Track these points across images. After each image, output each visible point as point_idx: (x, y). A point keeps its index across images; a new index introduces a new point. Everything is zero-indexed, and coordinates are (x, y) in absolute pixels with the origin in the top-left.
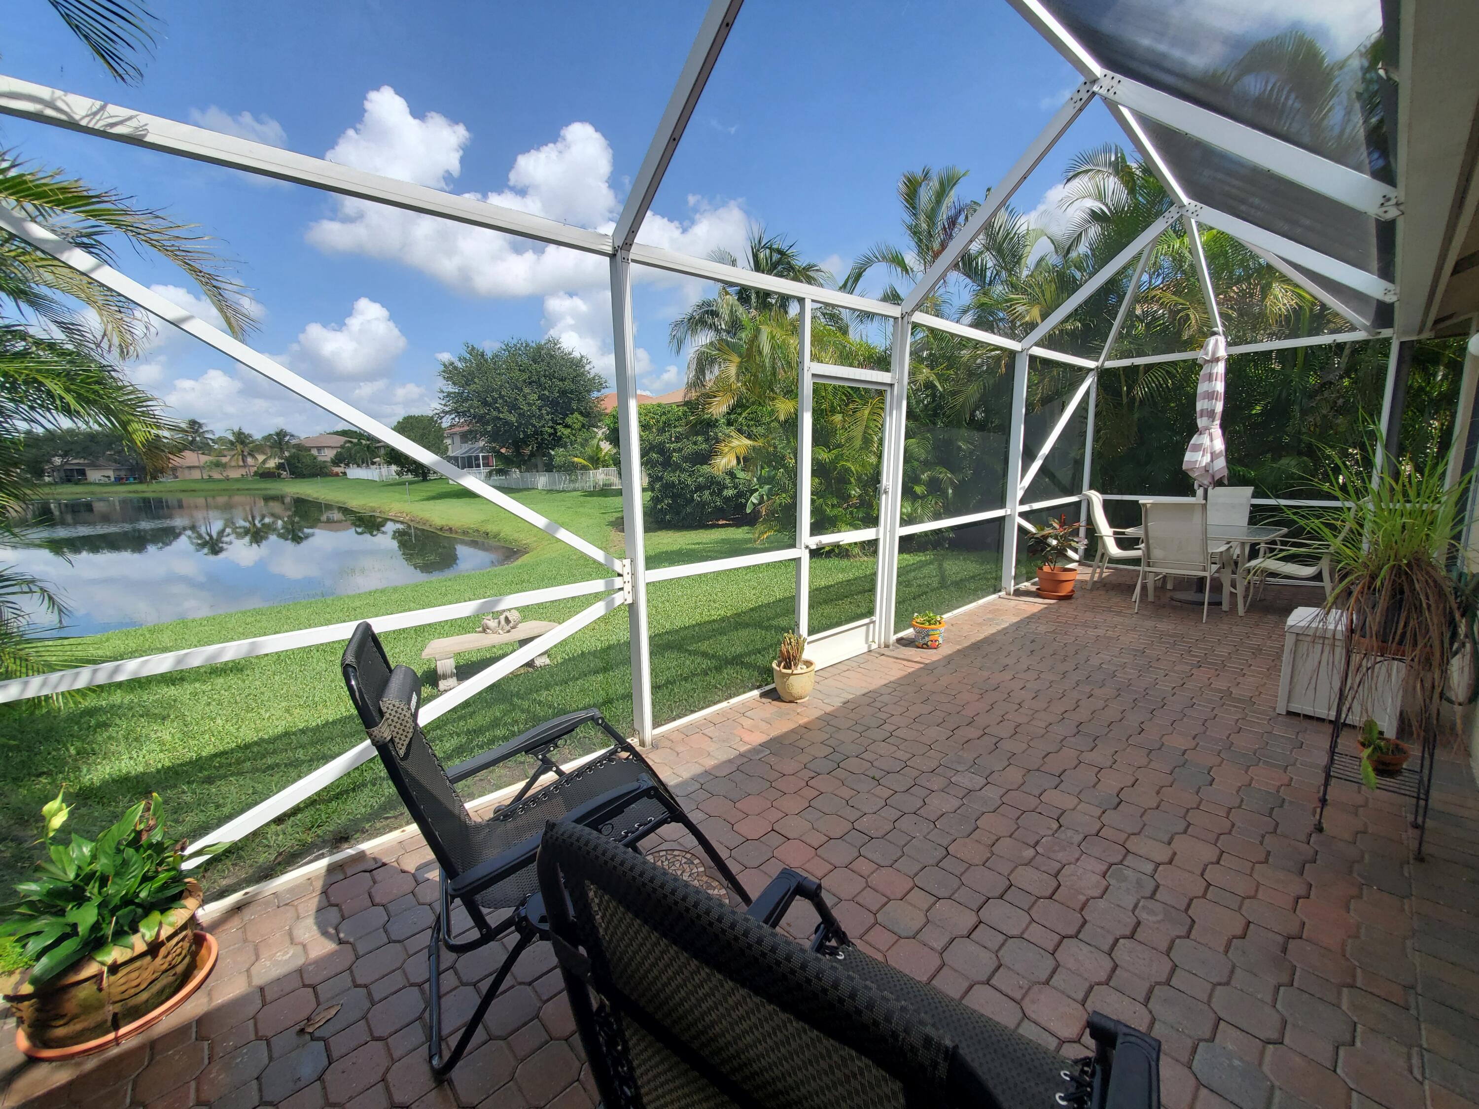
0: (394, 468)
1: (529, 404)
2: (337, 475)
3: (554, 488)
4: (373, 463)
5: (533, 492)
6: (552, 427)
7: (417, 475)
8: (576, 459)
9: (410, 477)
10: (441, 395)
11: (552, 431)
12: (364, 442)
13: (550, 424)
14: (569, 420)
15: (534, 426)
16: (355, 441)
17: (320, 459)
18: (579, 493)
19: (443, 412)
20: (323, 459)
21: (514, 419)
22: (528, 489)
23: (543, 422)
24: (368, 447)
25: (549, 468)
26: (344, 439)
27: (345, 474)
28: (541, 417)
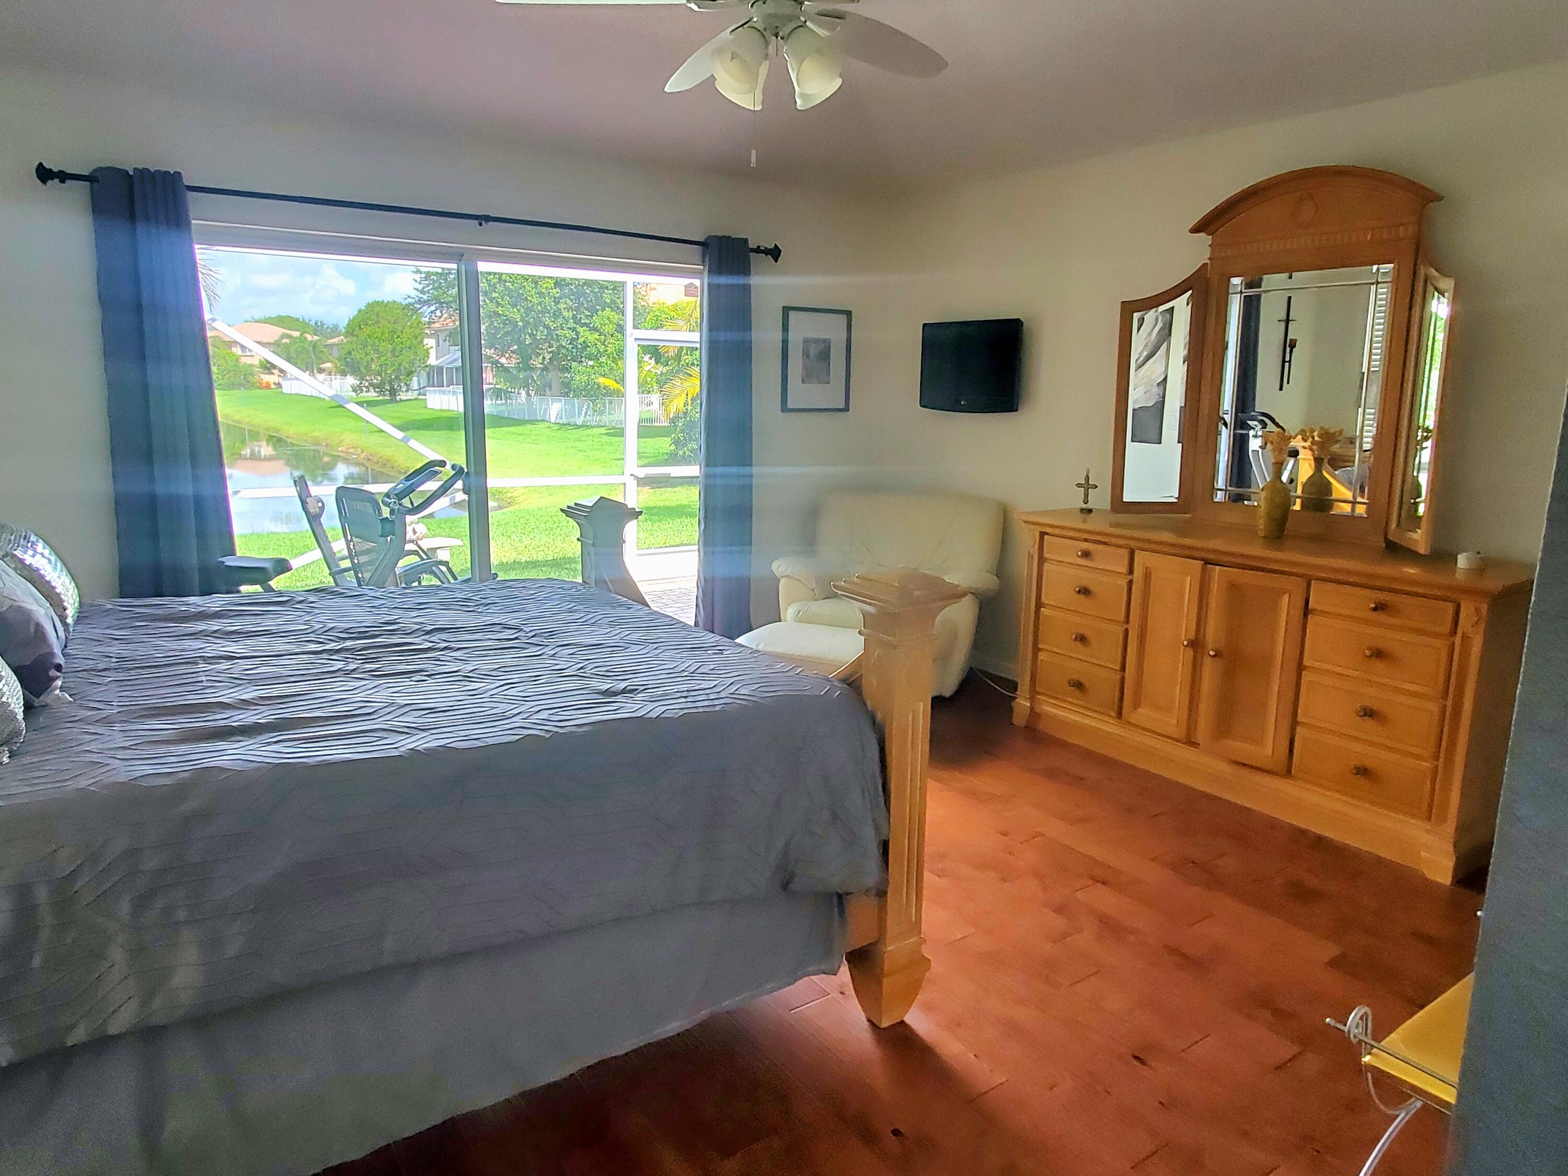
0: (351, 380)
1: (541, 294)
2: (268, 387)
3: (572, 420)
4: (321, 371)
5: (542, 425)
6: (574, 329)
7: (381, 392)
8: (601, 380)
9: (372, 395)
10: (417, 277)
11: (573, 335)
12: (309, 337)
13: (571, 324)
14: (596, 321)
15: (548, 327)
16: (296, 334)
17: (244, 360)
18: (603, 430)
19: (420, 301)
20: (249, 361)
21: (518, 317)
22: (533, 422)
23: (560, 321)
24: (315, 345)
25: (567, 390)
26: (279, 331)
27: (279, 385)
28: (557, 315)
